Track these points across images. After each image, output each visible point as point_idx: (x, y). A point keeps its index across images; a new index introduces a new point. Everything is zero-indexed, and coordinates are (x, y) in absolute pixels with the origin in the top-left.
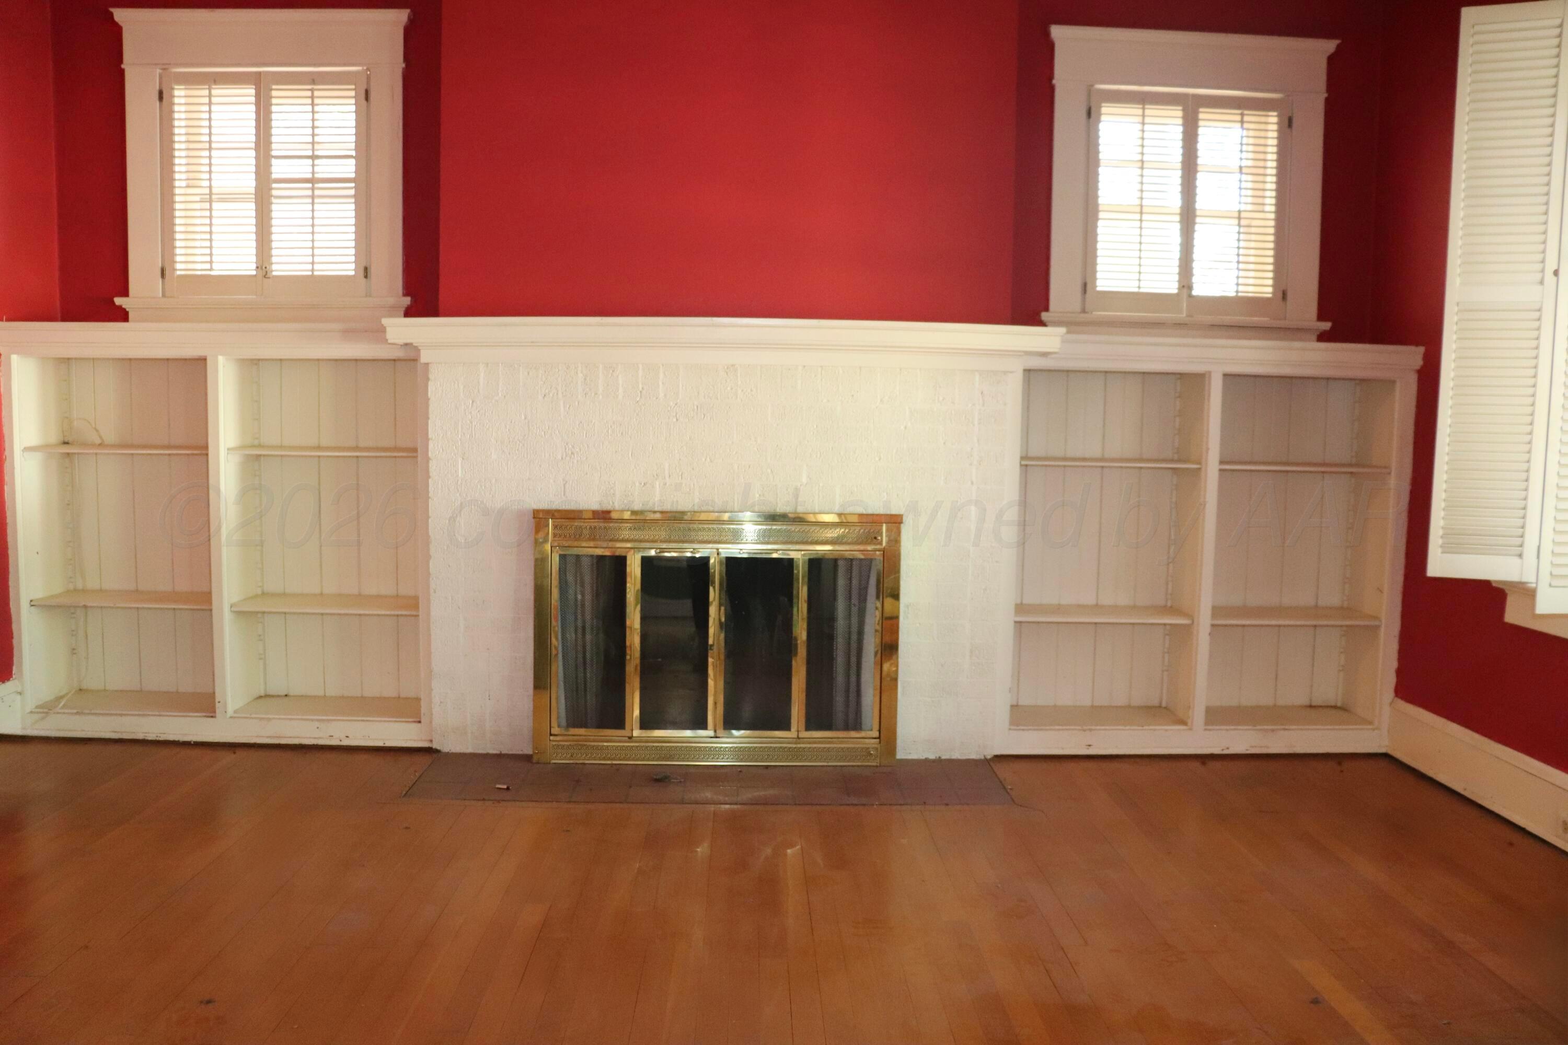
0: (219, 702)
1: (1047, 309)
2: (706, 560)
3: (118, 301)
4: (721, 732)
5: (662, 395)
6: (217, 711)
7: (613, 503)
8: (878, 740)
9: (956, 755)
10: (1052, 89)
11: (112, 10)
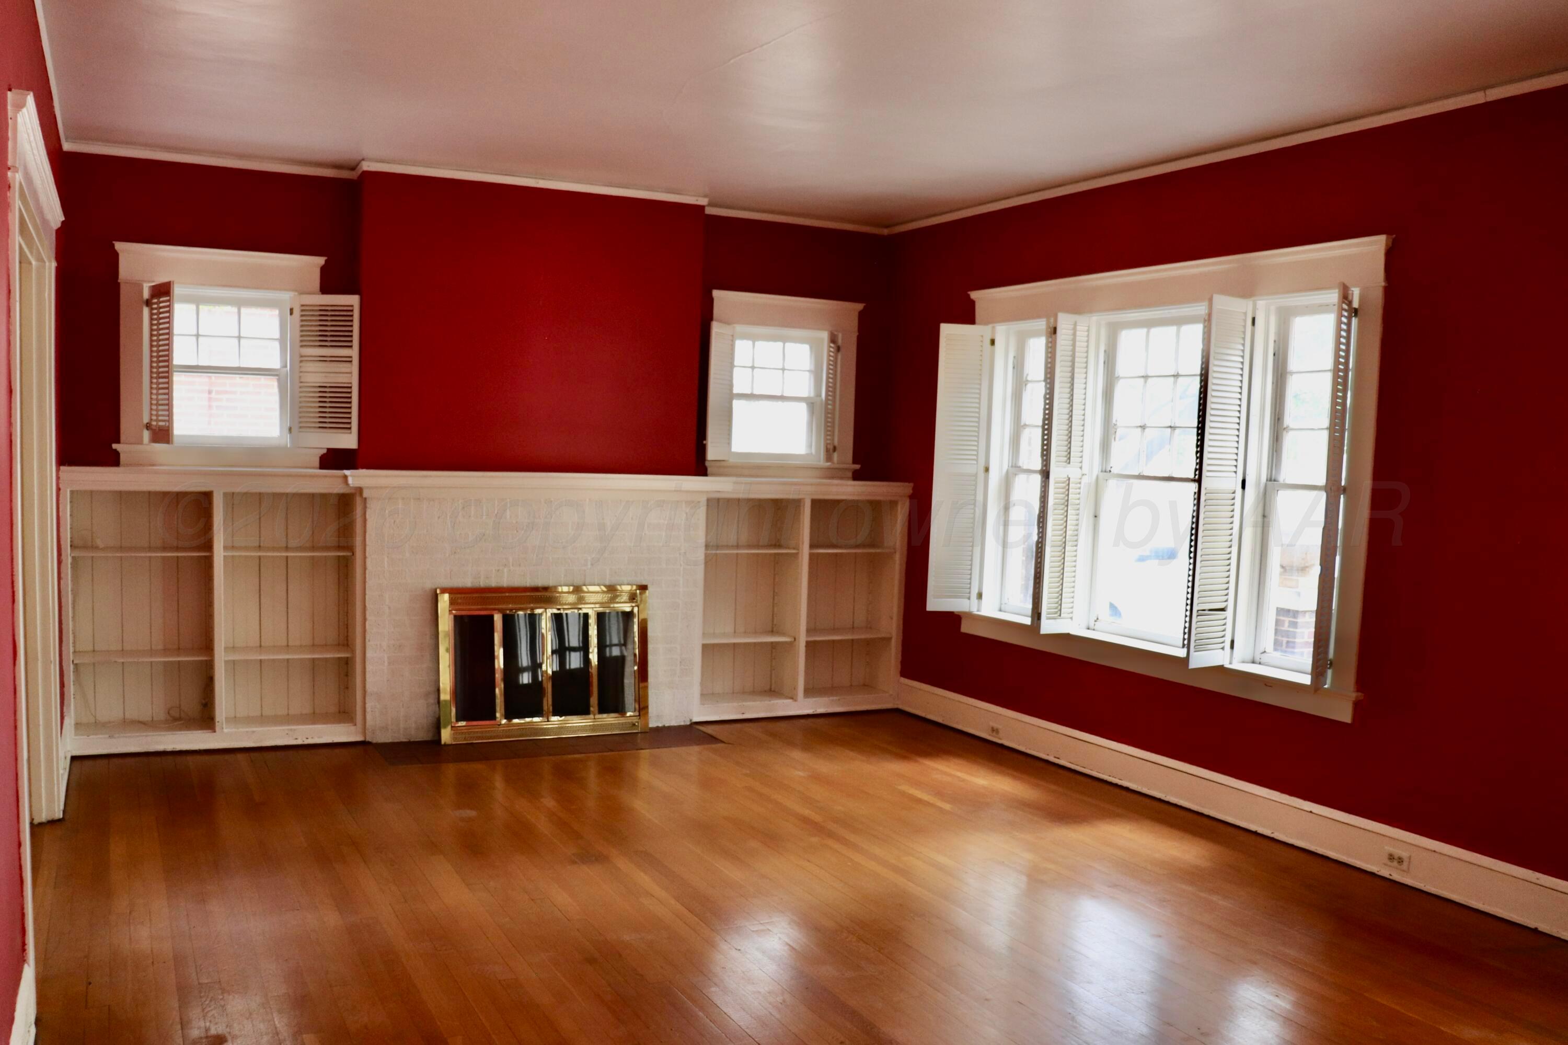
0: (218, 722)
3: (114, 446)
4: (551, 717)
5: (508, 517)
6: (217, 728)
7: (480, 583)
8: (638, 717)
9: (672, 723)
11: (114, 242)
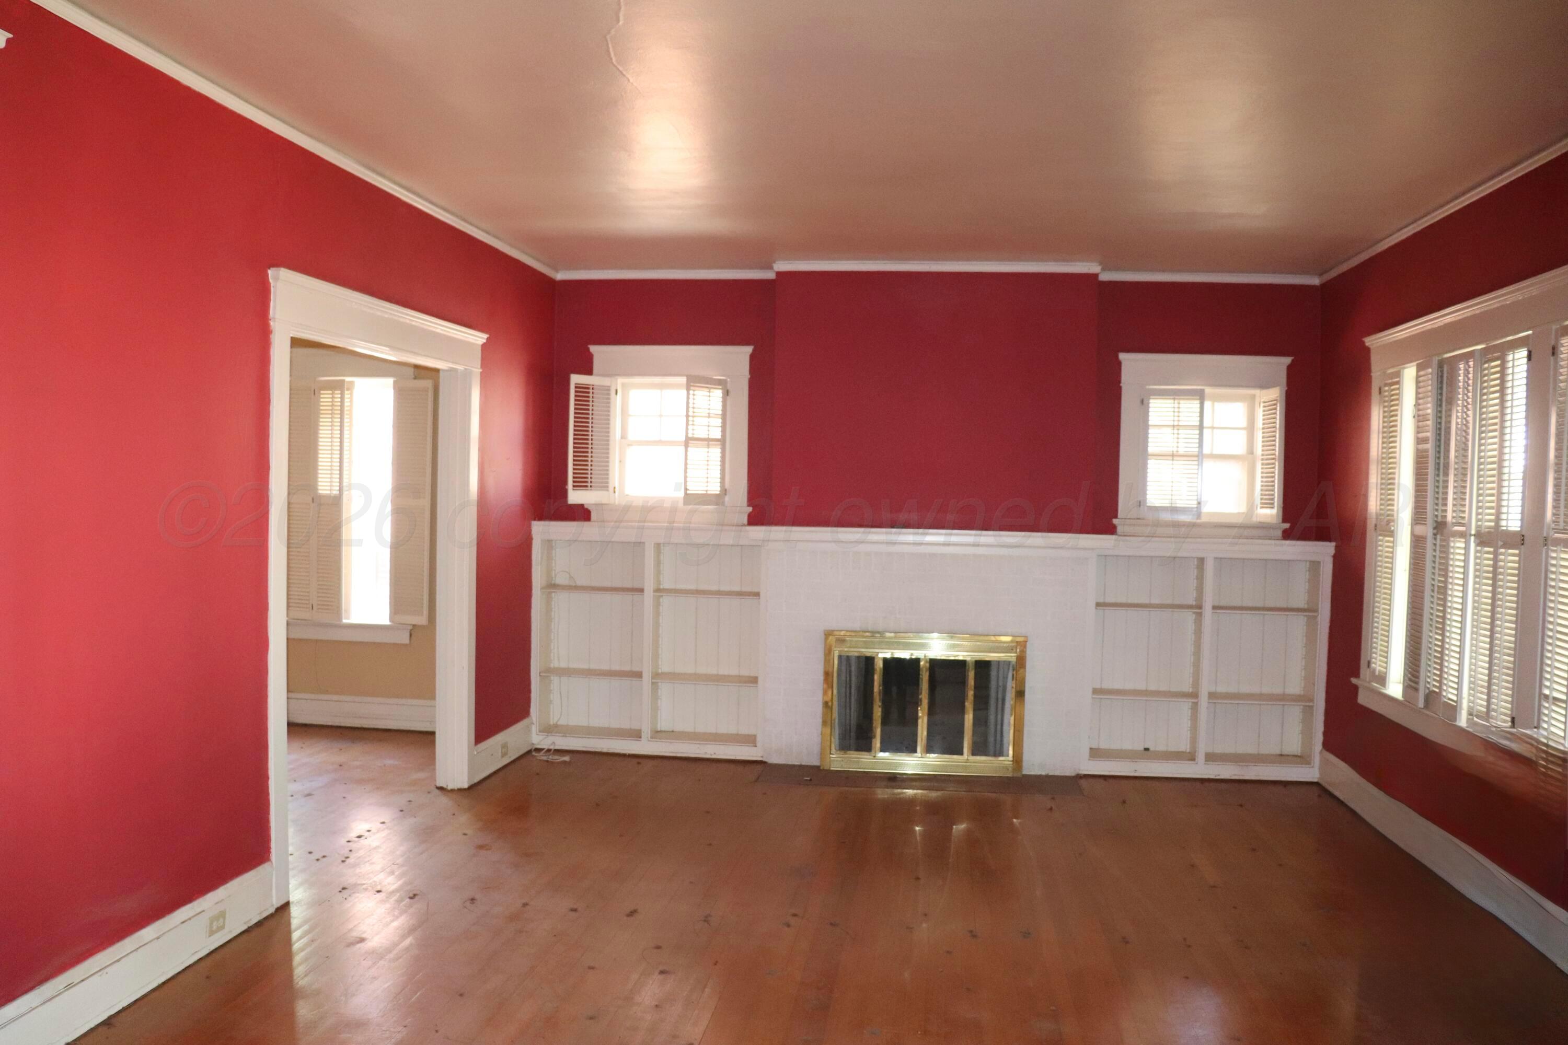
0: (644, 733)
1: (1116, 517)
2: (917, 661)
4: (924, 755)
6: (642, 737)
8: (1013, 762)
9: (1057, 773)
10: (1120, 388)
11: (588, 346)
